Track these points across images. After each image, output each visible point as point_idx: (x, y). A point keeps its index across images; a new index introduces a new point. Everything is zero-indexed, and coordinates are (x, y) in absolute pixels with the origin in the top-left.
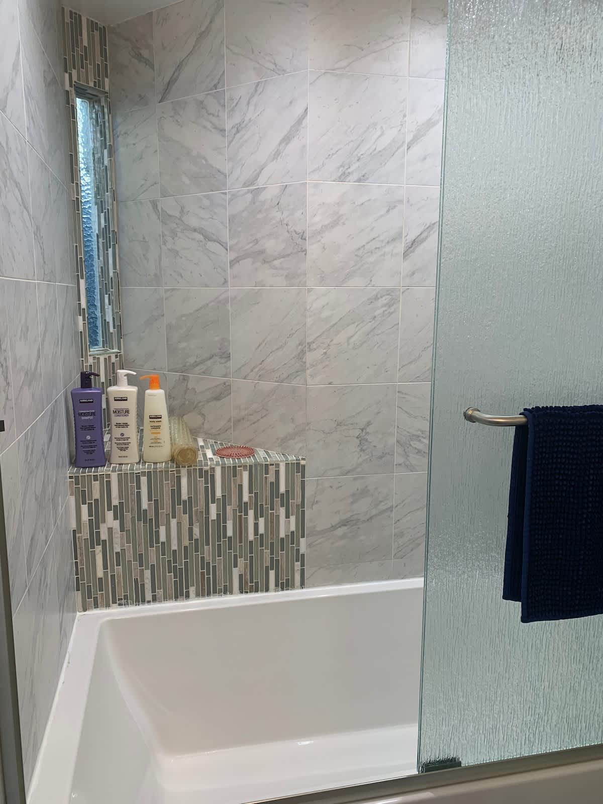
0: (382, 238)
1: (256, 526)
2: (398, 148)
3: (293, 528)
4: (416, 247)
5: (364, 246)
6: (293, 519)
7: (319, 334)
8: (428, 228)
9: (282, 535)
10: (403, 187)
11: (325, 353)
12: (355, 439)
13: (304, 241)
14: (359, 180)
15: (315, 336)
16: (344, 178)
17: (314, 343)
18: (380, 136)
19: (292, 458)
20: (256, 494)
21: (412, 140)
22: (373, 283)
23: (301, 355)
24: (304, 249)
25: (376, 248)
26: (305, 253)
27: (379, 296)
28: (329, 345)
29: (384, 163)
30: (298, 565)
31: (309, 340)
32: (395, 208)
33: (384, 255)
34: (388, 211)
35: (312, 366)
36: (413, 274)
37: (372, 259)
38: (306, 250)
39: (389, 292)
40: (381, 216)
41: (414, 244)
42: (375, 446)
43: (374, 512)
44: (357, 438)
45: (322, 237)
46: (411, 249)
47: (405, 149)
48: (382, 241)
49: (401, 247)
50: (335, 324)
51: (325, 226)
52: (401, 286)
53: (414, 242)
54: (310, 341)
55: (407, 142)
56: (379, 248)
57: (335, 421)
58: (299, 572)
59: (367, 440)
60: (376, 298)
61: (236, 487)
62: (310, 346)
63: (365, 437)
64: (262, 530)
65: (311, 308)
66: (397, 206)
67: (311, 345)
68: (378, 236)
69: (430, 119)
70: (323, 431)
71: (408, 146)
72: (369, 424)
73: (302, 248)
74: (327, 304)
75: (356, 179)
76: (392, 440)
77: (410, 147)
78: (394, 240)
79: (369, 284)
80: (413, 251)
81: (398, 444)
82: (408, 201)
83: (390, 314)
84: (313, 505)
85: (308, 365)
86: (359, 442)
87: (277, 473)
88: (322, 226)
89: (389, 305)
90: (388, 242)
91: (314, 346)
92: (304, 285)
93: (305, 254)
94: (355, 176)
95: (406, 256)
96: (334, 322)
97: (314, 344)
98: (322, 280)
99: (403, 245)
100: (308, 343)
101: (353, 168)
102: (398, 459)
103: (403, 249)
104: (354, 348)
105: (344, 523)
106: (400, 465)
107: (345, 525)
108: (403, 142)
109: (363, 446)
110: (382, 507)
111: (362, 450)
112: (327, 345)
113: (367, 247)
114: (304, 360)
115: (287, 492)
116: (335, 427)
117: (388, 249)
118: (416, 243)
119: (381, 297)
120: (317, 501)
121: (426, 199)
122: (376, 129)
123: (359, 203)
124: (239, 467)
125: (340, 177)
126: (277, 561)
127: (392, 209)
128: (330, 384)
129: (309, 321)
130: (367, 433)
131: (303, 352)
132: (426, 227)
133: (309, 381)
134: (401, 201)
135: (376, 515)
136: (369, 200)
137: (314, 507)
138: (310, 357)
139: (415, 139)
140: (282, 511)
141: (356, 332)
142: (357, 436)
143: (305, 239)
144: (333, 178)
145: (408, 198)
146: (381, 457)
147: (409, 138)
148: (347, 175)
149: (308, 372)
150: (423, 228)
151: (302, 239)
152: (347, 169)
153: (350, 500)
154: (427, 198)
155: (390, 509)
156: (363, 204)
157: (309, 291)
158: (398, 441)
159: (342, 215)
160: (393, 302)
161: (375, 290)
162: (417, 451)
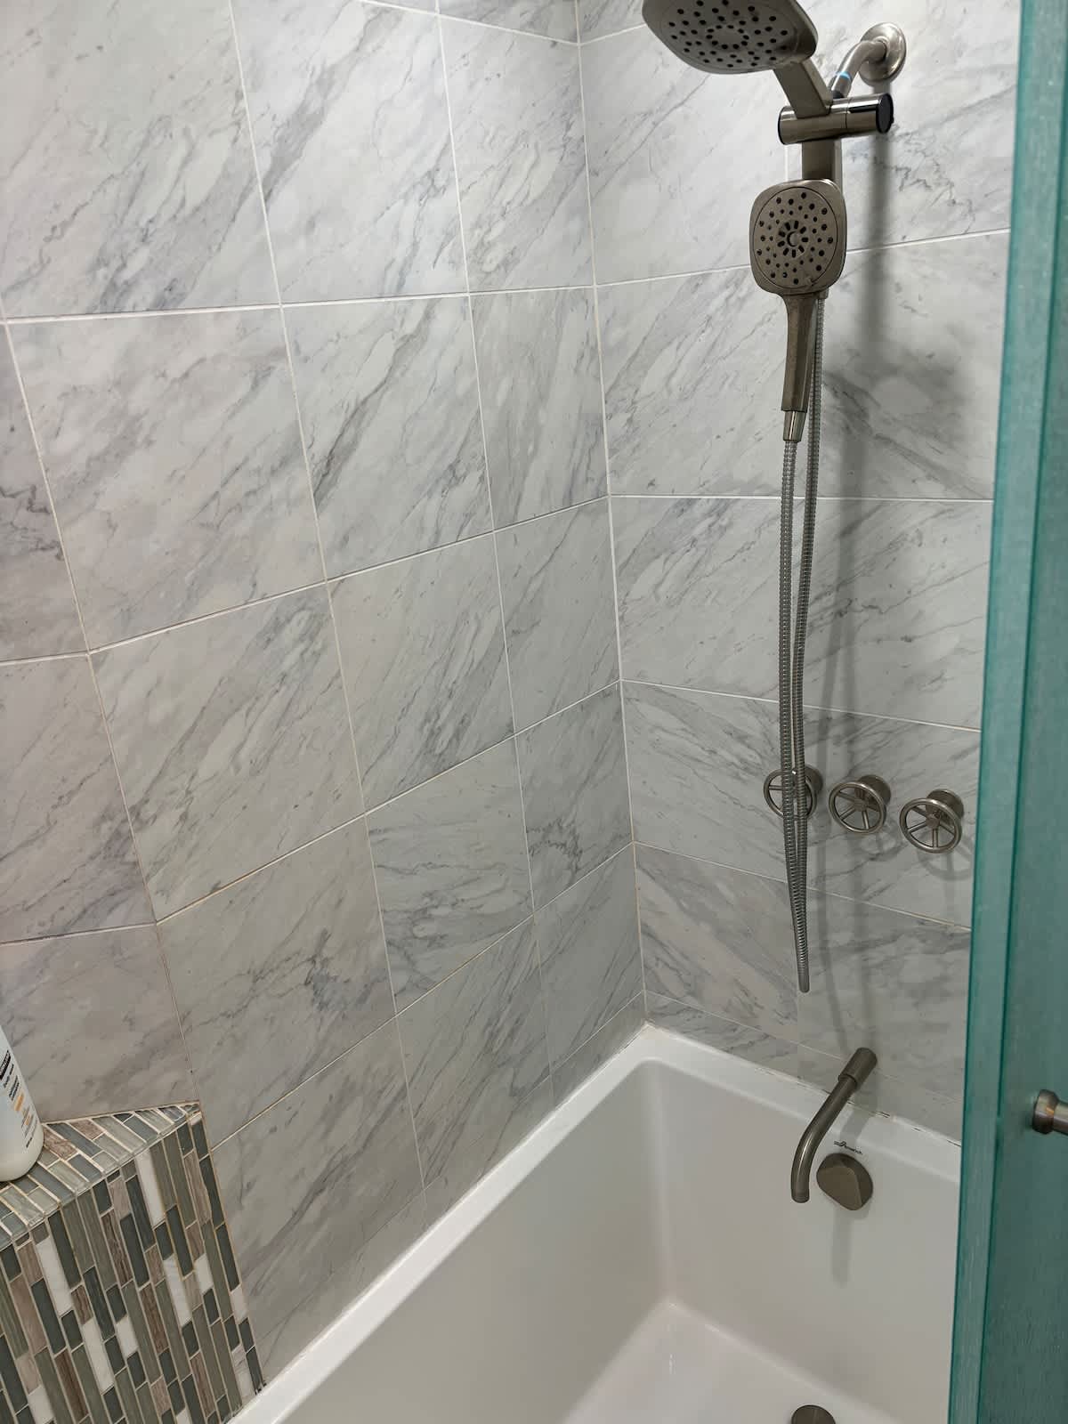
0: (255, 463)
1: (113, 1348)
2: (243, 197)
3: (205, 1281)
4: (340, 468)
5: (216, 495)
6: (202, 1266)
7: (154, 772)
8: (352, 416)
9: (184, 1316)
10: (279, 309)
11: (184, 817)
12: (304, 990)
13: (43, 516)
14: (160, 304)
15: (146, 782)
16: (118, 301)
17: (147, 801)
18: (185, 162)
19: (163, 1125)
20: (91, 1275)
21: (271, 172)
22: (260, 590)
23: (116, 847)
24: (48, 541)
25: (248, 494)
26: (56, 551)
27: (282, 619)
28: (188, 792)
29: (216, 247)
30: (238, 1354)
31: (130, 800)
32: (269, 374)
33: (270, 507)
34: (256, 385)
35: (158, 864)
36: (346, 539)
37: (244, 526)
38: (55, 544)
39: (303, 601)
40: (243, 402)
41: (332, 461)
42: (346, 982)
43: (372, 1121)
44: (307, 983)
45: (97, 494)
46: (330, 477)
47: (259, 199)
48: (258, 471)
49: (303, 479)
50: (191, 731)
51: (98, 458)
52: (326, 578)
53: (330, 458)
54: (136, 801)
55: (259, 178)
56: (254, 492)
57: (249, 972)
58: (245, 1366)
59: (328, 978)
60: (278, 626)
61: (26, 1298)
62: (138, 814)
63: (323, 973)
64: (129, 1345)
65: (115, 707)
66: (274, 368)
67: (142, 810)
68: (246, 460)
69: (302, 108)
70: (223, 1015)
71: (264, 186)
72: (324, 937)
73: (40, 540)
74: (159, 682)
75: (150, 299)
76: (379, 946)
77: (271, 191)
78: (284, 462)
79: (253, 593)
80: (332, 484)
81: (392, 948)
82: (298, 350)
83: (317, 655)
84: (240, 1198)
85: (146, 868)
86: (312, 993)
87: (135, 1187)
88: (90, 459)
89: (309, 635)
90: (273, 472)
91: (149, 810)
92: (77, 646)
93: (59, 557)
94: (147, 292)
95: (321, 499)
96: (186, 726)
97: (148, 806)
98: (128, 621)
99: (309, 474)
100: (133, 809)
101: (136, 264)
102: (398, 980)
103: (310, 482)
104: (255, 772)
105: (317, 1190)
106: (403, 990)
107: (321, 1191)
108: (252, 178)
109: (323, 996)
110: (384, 1102)
111: (323, 1006)
112: (184, 792)
113: (227, 494)
114: (130, 858)
115: (172, 1213)
116: (251, 989)
117: (276, 489)
118: (335, 459)
119: (289, 621)
120: (248, 1185)
121: (335, 338)
122: (171, 136)
123: (178, 375)
124: (19, 1242)
125: (104, 299)
126: (189, 1382)
127: (264, 377)
128: (215, 889)
129: (119, 748)
130: (325, 962)
131: (120, 838)
132: (350, 413)
133: (160, 905)
134: (279, 354)
135: (376, 1127)
136: (201, 361)
137: (245, 1203)
138: (145, 845)
139: (280, 166)
140: (171, 1266)
141: (250, 730)
142: (303, 982)
143: (45, 510)
144: (85, 303)
145: (296, 342)
146: (362, 1000)
147: (262, 163)
148: (125, 291)
149: (152, 885)
150: (341, 420)
151: (30, 507)
152: (119, 270)
153: (322, 1128)
154: (338, 335)
155: (402, 1093)
156: (186, 375)
157: (98, 662)
158: (389, 943)
159: (137, 418)
160: (318, 622)
161: (269, 606)
162: (427, 943)
